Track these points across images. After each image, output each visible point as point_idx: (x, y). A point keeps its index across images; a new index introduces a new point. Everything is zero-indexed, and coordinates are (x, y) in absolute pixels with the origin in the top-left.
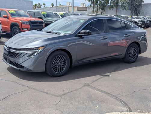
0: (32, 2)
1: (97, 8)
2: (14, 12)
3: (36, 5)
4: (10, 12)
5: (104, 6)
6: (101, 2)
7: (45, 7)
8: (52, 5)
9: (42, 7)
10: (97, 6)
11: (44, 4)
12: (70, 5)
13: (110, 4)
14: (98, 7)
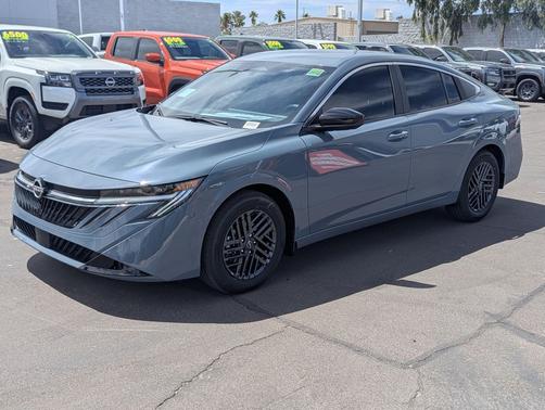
0: (217, 7)
1: (437, 25)
2: (182, 43)
3: (227, 17)
4: (169, 41)
5: (459, 17)
6: (448, 4)
7: (257, 23)
8: (280, 15)
9: (248, 22)
10: (437, 18)
11: (253, 15)
12: (340, 17)
13: (484, 10)
14: (439, 22)
